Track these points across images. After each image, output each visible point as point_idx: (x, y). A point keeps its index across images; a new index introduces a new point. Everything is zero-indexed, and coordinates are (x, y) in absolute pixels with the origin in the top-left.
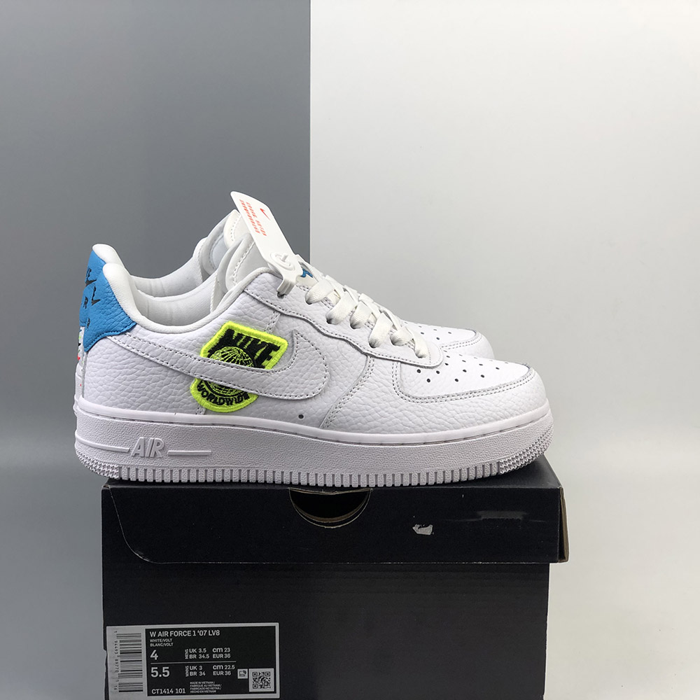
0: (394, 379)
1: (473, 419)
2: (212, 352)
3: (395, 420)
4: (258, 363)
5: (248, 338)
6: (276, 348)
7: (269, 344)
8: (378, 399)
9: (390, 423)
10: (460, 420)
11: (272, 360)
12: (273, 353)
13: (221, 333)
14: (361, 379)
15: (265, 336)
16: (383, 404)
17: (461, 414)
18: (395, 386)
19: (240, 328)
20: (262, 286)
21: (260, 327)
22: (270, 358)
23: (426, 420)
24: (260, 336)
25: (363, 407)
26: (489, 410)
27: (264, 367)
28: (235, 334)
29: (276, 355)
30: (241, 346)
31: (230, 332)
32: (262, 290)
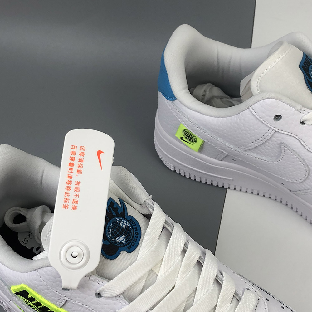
2: (17, 293)
15: (54, 308)
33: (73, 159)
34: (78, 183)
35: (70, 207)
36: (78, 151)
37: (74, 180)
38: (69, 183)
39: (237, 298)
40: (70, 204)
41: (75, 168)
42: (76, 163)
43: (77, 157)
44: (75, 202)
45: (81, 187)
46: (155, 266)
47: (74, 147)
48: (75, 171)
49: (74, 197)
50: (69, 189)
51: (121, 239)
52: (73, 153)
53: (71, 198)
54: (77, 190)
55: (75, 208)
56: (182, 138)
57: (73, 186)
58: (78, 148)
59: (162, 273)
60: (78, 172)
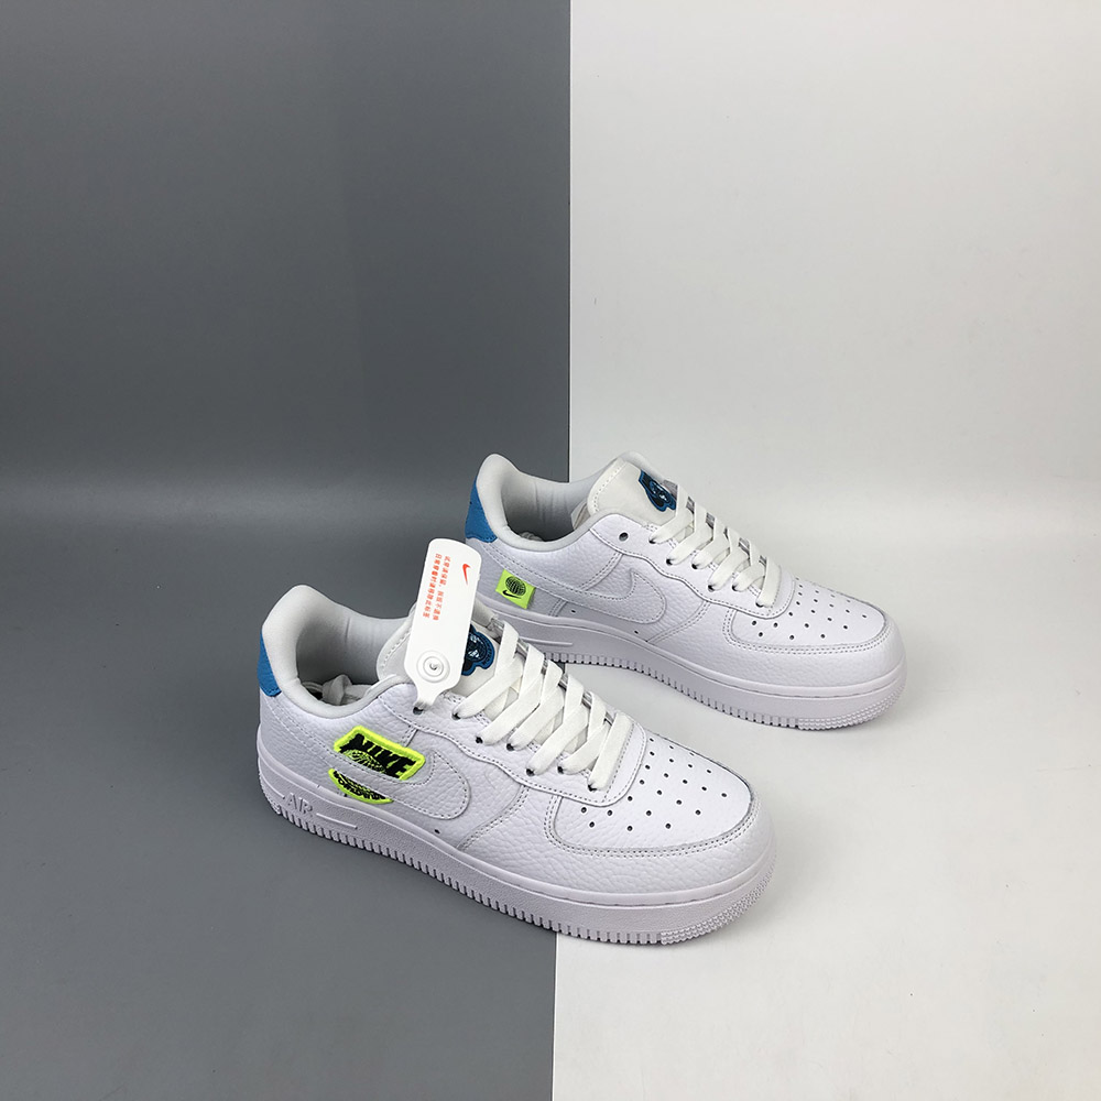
0: (548, 817)
1: (633, 885)
2: (344, 749)
3: (538, 865)
4: (392, 772)
5: (378, 748)
6: (411, 763)
7: (403, 758)
8: (522, 839)
9: (531, 867)
10: (616, 883)
11: (406, 773)
12: (406, 767)
13: (350, 735)
14: (505, 811)
15: (397, 749)
16: (527, 845)
17: (619, 877)
18: (547, 826)
19: (371, 735)
20: (395, 699)
21: (391, 738)
22: (404, 771)
23: (574, 875)
24: (391, 748)
25: (503, 843)
26: (657, 876)
27: (398, 777)
28: (365, 742)
29: (410, 770)
30: (371, 753)
31: (359, 737)
32: (395, 703)
33: (436, 568)
34: (441, 593)
35: (431, 617)
36: (442, 561)
37: (436, 589)
38: (432, 591)
39: (608, 720)
40: (431, 613)
41: (439, 577)
42: (440, 572)
43: (441, 566)
44: (437, 612)
45: (444, 598)
46: (515, 683)
47: (438, 556)
48: (438, 580)
49: (435, 607)
50: (431, 597)
51: (474, 653)
52: (437, 562)
53: (433, 607)
54: (439, 600)
55: (436, 618)
56: (504, 592)
57: (435, 595)
58: (443, 558)
59: (524, 690)
60: (442, 582)
